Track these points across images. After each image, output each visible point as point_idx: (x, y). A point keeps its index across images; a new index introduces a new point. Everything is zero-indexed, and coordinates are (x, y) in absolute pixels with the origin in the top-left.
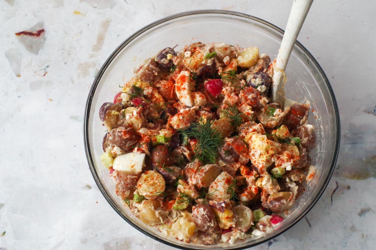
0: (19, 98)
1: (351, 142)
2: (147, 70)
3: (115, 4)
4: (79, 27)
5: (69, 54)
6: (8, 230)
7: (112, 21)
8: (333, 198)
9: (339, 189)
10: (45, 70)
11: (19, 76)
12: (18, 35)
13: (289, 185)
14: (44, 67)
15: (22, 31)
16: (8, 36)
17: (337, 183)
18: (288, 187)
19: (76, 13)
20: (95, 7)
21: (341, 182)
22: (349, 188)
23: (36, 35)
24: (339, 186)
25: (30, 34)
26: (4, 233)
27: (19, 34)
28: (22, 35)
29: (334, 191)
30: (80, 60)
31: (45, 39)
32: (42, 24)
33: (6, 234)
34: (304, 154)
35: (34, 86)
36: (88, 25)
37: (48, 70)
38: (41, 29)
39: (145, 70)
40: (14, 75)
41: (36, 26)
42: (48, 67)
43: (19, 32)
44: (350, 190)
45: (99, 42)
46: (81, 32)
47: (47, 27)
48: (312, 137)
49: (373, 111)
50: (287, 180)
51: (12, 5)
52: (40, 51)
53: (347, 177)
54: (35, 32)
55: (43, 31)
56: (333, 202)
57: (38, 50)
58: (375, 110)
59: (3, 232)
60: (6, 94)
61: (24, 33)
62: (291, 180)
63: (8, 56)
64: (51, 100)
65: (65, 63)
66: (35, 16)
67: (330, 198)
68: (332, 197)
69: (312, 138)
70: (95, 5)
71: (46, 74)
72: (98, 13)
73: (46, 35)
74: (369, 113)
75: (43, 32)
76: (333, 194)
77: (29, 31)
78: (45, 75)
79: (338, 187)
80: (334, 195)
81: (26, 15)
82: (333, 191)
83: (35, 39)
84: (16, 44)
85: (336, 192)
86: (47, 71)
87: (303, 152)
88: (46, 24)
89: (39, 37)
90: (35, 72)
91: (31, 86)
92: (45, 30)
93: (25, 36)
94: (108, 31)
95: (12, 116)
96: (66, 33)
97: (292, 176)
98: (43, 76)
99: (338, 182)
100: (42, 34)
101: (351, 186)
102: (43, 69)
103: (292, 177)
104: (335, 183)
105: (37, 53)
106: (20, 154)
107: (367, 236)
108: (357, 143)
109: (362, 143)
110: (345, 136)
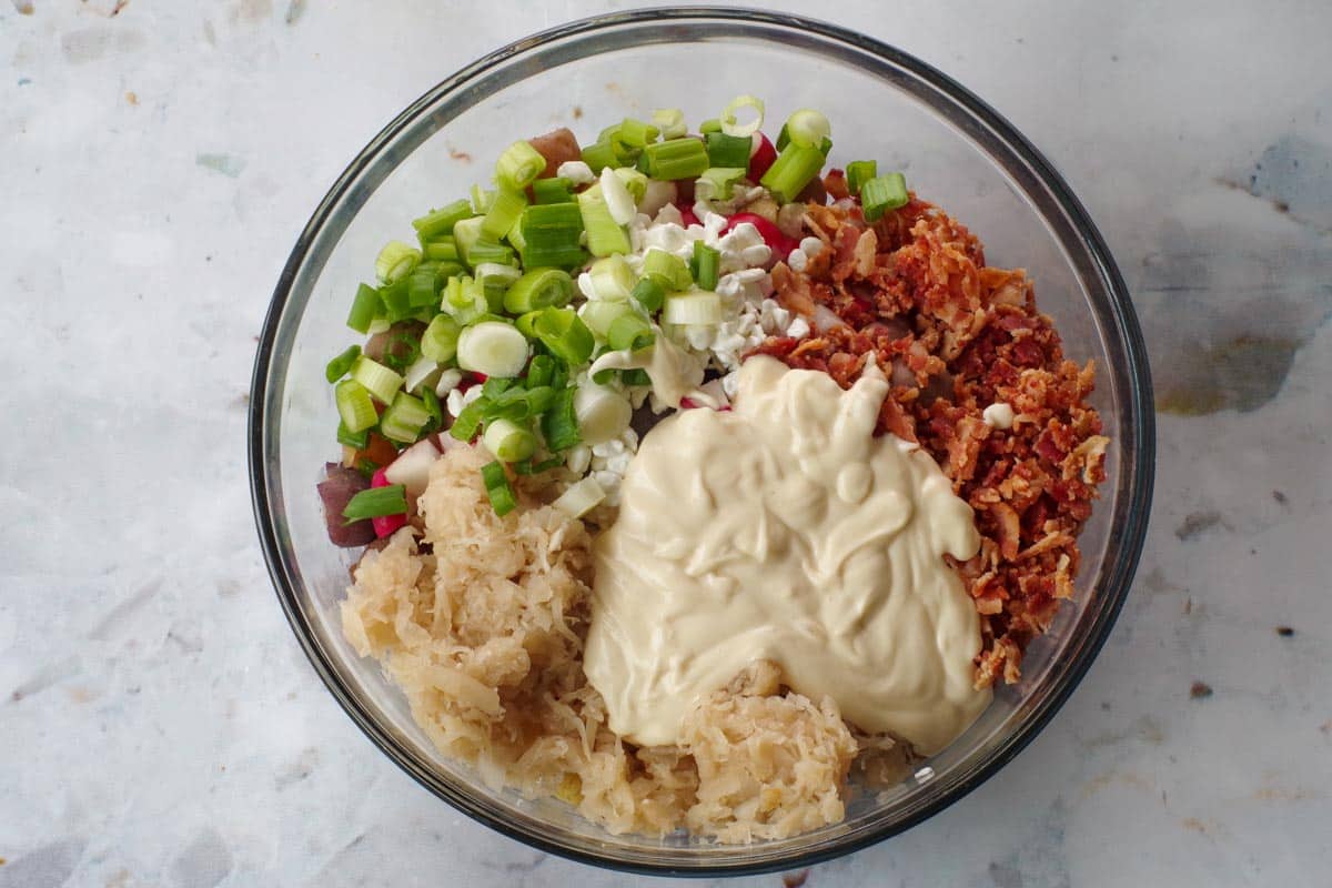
0: (24, 86)
1: (1167, 285)
11: (27, 10)
35: (77, 47)
40: (11, 9)
49: (1247, 181)
58: (1254, 178)
64: (133, 99)
71: (121, 11)
74: (1233, 185)
78: (116, 12)
91: (68, 48)
98: (112, 16)
106: (20, 280)
107: (1202, 608)
108: (1187, 289)
109: (1203, 289)
110: (1146, 263)
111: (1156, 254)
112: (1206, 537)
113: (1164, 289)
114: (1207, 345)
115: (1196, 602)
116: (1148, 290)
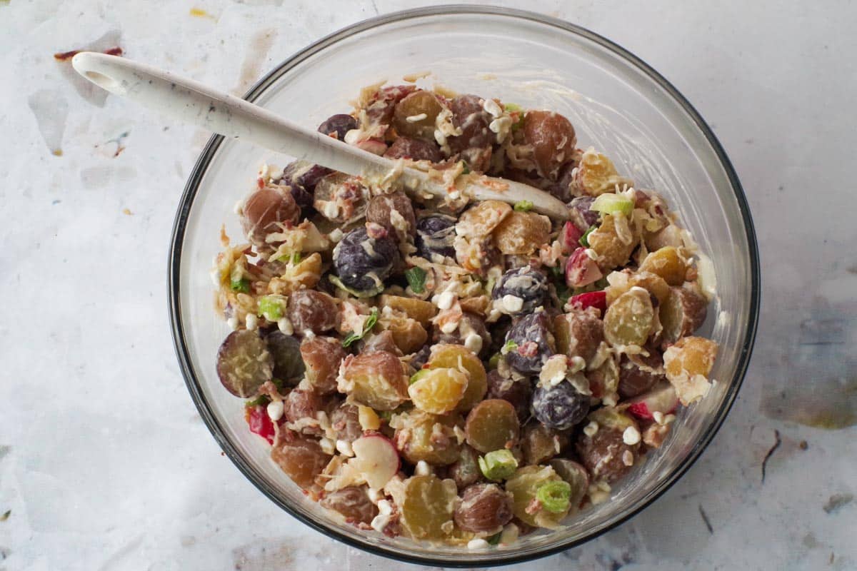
0: (57, 205)
1: (816, 341)
4: (200, 46)
6: (17, 507)
7: (277, 34)
8: (766, 468)
9: (781, 446)
10: (119, 142)
11: (58, 153)
12: (61, 60)
14: (116, 136)
15: (71, 49)
16: (38, 60)
17: (777, 433)
19: (197, 12)
20: (240, 1)
21: (786, 432)
22: (804, 446)
24: (782, 441)
26: (8, 514)
27: (62, 57)
29: (771, 453)
32: (116, 36)
33: (11, 516)
35: (92, 178)
36: (222, 42)
37: (125, 142)
38: (115, 47)
40: (48, 151)
41: (104, 39)
42: (125, 135)
43: (64, 52)
44: (808, 452)
45: (246, 83)
46: (205, 59)
47: (127, 44)
53: (801, 421)
55: (117, 52)
56: (766, 478)
59: (5, 511)
60: (28, 193)
63: (34, 106)
64: (128, 212)
65: (166, 129)
66: (102, 17)
67: (761, 468)
68: (764, 464)
71: (121, 153)
72: (247, 15)
75: (119, 54)
76: (767, 458)
78: (117, 154)
79: (779, 442)
80: (768, 462)
81: (82, 14)
82: (767, 452)
85: (775, 453)
86: (122, 146)
88: (125, 36)
90: (96, 147)
91: (85, 179)
92: (123, 51)
94: (267, 57)
95: (38, 245)
96: (170, 57)
98: (114, 157)
99: (780, 431)
101: (809, 443)
102: (114, 141)
104: (773, 434)
105: (102, 103)
107: (841, 559)
108: (830, 343)
109: (842, 343)
110: (802, 326)
111: (809, 320)
112: (844, 511)
113: (814, 344)
114: (843, 381)
115: (837, 555)
116: (806, 344)
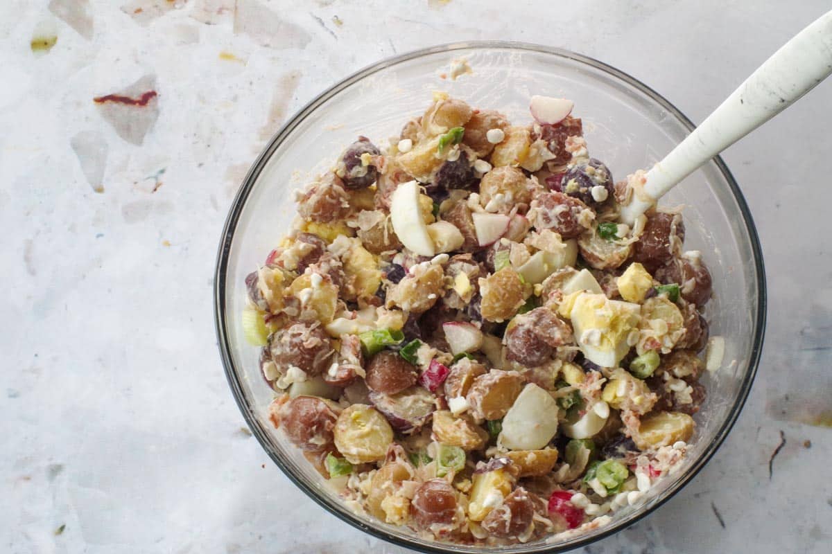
0: (100, 238)
1: (816, 346)
2: (327, 196)
3: (310, 40)
4: (230, 87)
5: (209, 146)
6: (72, 522)
7: (302, 75)
8: (773, 467)
9: (787, 445)
10: (156, 178)
11: (100, 190)
12: (100, 103)
13: (673, 387)
14: (154, 173)
15: (109, 93)
16: (79, 104)
17: (782, 433)
18: (669, 391)
19: (225, 56)
20: (266, 46)
21: (791, 433)
22: (808, 445)
23: (137, 104)
24: (787, 441)
25: (126, 101)
26: (62, 528)
27: (102, 100)
28: (108, 102)
29: (777, 452)
30: (232, 159)
31: (157, 112)
32: (151, 80)
33: (65, 530)
34: (693, 316)
35: (132, 213)
36: (251, 83)
37: (163, 178)
38: (150, 90)
39: (325, 195)
40: (90, 190)
41: (139, 83)
42: (162, 172)
43: (103, 95)
44: (811, 450)
45: (274, 121)
46: (235, 99)
47: (162, 87)
48: (701, 275)
50: (667, 376)
51: (89, 37)
52: (146, 138)
53: (804, 422)
54: (135, 97)
55: (152, 94)
56: (773, 475)
57: (143, 136)
59: (60, 526)
60: (72, 228)
61: (113, 98)
62: (675, 377)
63: (76, 146)
64: (167, 244)
65: (200, 165)
66: (137, 62)
67: (768, 466)
68: (771, 463)
69: (702, 279)
70: (267, 40)
71: (158, 189)
72: (273, 58)
73: (161, 102)
75: (154, 97)
76: (773, 457)
77: (124, 94)
78: (155, 190)
79: (784, 441)
80: (775, 460)
81: (118, 60)
82: (773, 452)
83: (136, 111)
84: (95, 121)
85: (780, 452)
86: (160, 181)
87: (691, 313)
88: (160, 80)
89: (144, 108)
90: (136, 183)
91: (126, 213)
92: (158, 93)
93: (115, 105)
94: (294, 98)
95: (84, 277)
96: (201, 99)
97: (674, 366)
98: (153, 192)
99: (785, 432)
100: (151, 101)
101: (812, 442)
102: (152, 177)
103: (675, 368)
104: (778, 435)
105: (139, 142)
106: (100, 360)
108: (828, 348)
110: (802, 333)
111: (809, 328)
113: (814, 349)
116: (806, 350)
